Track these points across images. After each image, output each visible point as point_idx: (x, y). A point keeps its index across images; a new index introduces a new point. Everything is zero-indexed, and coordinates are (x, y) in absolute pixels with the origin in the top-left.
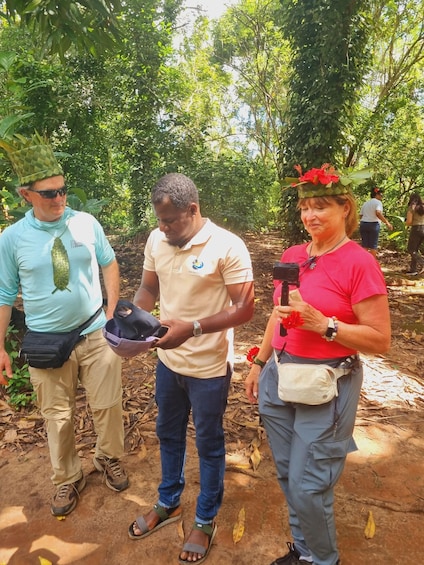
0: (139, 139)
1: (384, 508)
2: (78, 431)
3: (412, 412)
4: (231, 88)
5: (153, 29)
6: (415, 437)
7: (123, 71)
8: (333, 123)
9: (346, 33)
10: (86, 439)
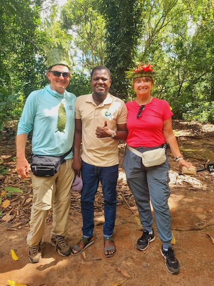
0: (27, 68)
1: (177, 230)
2: (17, 217)
3: (182, 187)
4: (73, 42)
5: (30, 10)
6: (185, 198)
7: (16, 32)
8: (128, 56)
9: (132, 11)
10: (22, 220)
